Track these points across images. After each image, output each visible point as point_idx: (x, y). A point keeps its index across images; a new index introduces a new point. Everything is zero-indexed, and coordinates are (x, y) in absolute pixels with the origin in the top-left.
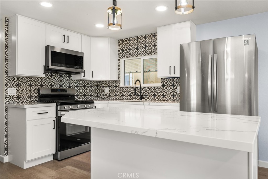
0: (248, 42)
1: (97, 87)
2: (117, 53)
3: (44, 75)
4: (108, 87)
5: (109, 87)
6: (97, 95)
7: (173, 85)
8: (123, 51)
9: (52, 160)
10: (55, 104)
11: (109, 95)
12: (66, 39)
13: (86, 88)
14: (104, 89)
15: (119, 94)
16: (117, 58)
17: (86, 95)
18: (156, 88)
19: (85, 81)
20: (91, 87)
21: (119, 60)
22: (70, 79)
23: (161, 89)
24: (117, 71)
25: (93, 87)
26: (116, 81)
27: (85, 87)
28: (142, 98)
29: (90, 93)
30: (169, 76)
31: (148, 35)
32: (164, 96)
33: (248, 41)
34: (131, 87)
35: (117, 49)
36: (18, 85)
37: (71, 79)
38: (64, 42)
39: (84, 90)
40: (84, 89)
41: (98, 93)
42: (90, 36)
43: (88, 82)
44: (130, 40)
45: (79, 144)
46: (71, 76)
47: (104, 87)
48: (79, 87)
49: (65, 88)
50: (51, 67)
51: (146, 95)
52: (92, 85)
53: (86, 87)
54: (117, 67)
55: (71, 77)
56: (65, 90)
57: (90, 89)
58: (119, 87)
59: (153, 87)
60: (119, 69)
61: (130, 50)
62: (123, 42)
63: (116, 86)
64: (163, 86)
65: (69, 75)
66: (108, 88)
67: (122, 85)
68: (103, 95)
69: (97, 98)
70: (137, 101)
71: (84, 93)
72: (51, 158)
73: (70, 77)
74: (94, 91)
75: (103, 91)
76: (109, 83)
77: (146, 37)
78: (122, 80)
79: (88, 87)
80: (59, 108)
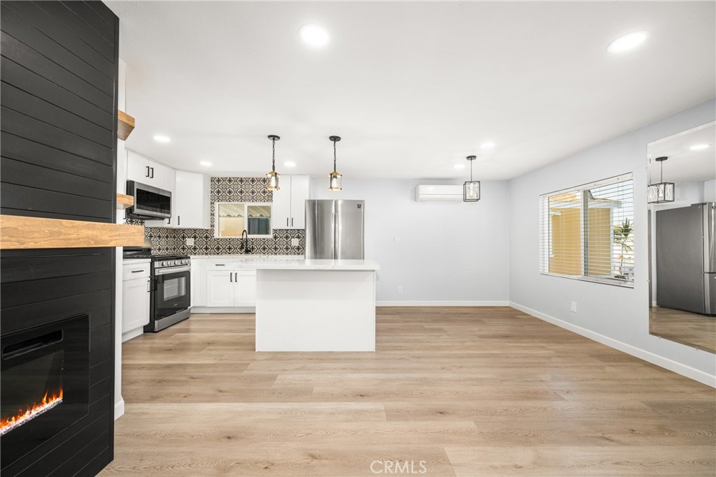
1: (174, 237)
2: (210, 194)
4: (193, 237)
5: (195, 237)
6: (174, 249)
7: (287, 237)
8: (218, 192)
9: (141, 335)
10: (150, 260)
11: (195, 249)
12: (150, 172)
13: (161, 238)
14: (185, 240)
15: (213, 245)
16: (210, 201)
18: (265, 240)
20: (167, 237)
21: (213, 203)
23: (272, 241)
24: (210, 217)
25: (169, 237)
26: (207, 230)
27: (159, 237)
28: (247, 252)
30: (285, 227)
31: (257, 179)
32: (276, 249)
35: (210, 190)
38: (148, 176)
39: (158, 241)
41: (175, 246)
42: (175, 169)
44: (230, 180)
45: (173, 311)
47: (186, 237)
48: (153, 238)
50: (136, 211)
51: (253, 248)
52: (168, 234)
54: (209, 212)
59: (262, 239)
60: (212, 215)
61: (230, 192)
62: (219, 181)
63: (207, 237)
64: (275, 237)
66: (193, 239)
67: (216, 236)
68: (184, 249)
69: (174, 253)
70: (239, 254)
72: (141, 332)
74: (171, 243)
75: (184, 243)
76: (194, 233)
77: (253, 181)
78: (216, 229)
79: (163, 237)
80: (157, 264)
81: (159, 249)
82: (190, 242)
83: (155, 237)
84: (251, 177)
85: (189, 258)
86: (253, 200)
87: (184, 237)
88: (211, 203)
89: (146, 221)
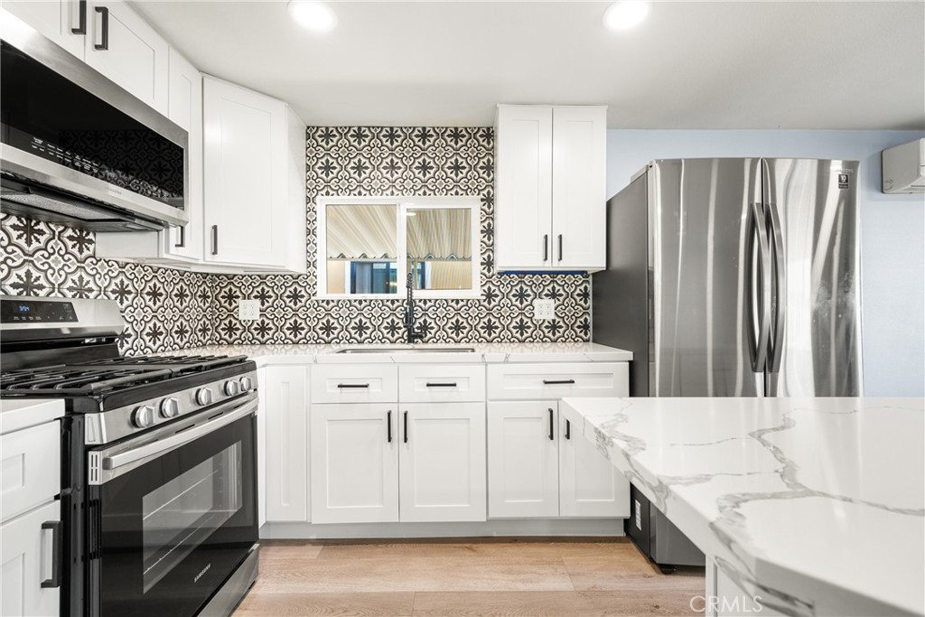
0: (847, 181)
1: (204, 297)
2: (303, 174)
4: (256, 297)
5: (263, 297)
6: (204, 330)
7: (521, 296)
8: (327, 168)
10: (57, 407)
11: (263, 329)
13: (162, 298)
14: (234, 305)
16: (303, 194)
17: (161, 333)
18: (461, 304)
19: (155, 269)
20: (181, 295)
22: (86, 253)
23: (480, 305)
24: (304, 238)
25: (187, 296)
26: (296, 278)
27: (155, 294)
28: (410, 337)
29: (179, 323)
31: (435, 131)
32: (490, 327)
33: (847, 176)
34: (365, 301)
35: (304, 161)
37: (91, 253)
39: (155, 308)
40: (151, 303)
41: (207, 322)
43: (169, 276)
44: (359, 136)
46: (91, 236)
47: (238, 297)
48: (130, 297)
49: (56, 297)
51: (426, 328)
52: (185, 287)
53: (161, 295)
54: (302, 226)
55: (91, 242)
56: (63, 311)
57: (178, 304)
58: (313, 298)
59: (452, 301)
60: (311, 232)
61: (359, 168)
62: (327, 136)
63: (296, 297)
64: (489, 296)
65: (81, 231)
66: (258, 302)
67: (322, 293)
68: (231, 329)
69: (204, 341)
70: (388, 345)
71: (151, 325)
73: (81, 241)
74: (193, 314)
75: (231, 313)
76: (262, 285)
77: (424, 135)
78: (320, 272)
79: (169, 295)
80: (96, 427)
81: (155, 334)
82: (249, 310)
83: (139, 293)
84: (419, 123)
85: (252, 367)
86: (426, 189)
87: (231, 297)
88: (308, 200)
89: (100, 238)
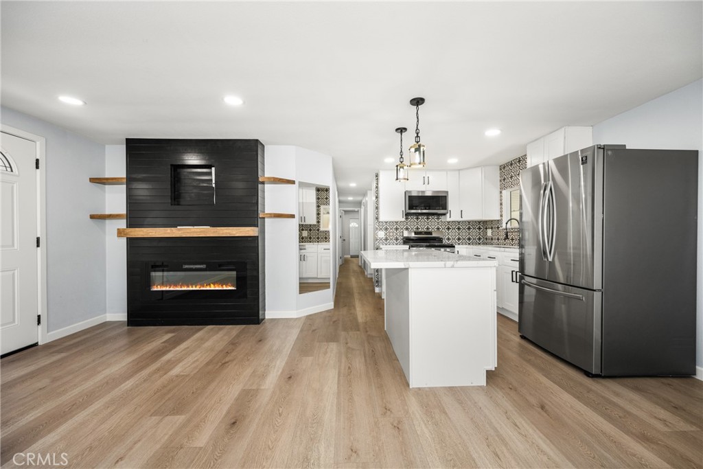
0: (586, 159)
1: (479, 228)
2: (499, 183)
3: (404, 219)
4: (491, 228)
8: (504, 179)
11: (492, 239)
12: (426, 181)
15: (502, 237)
16: (499, 190)
20: (469, 229)
21: (501, 192)
24: (499, 207)
25: (471, 229)
26: (498, 221)
27: (459, 229)
33: (586, 157)
35: (499, 179)
36: (386, 229)
38: (424, 184)
42: (459, 170)
44: (511, 164)
47: (487, 228)
49: (433, 230)
50: (410, 211)
52: (470, 226)
56: (431, 233)
57: (468, 231)
58: (501, 228)
60: (501, 204)
61: (511, 177)
62: (504, 168)
63: (498, 228)
66: (491, 230)
68: (486, 239)
76: (491, 224)
78: (504, 218)
